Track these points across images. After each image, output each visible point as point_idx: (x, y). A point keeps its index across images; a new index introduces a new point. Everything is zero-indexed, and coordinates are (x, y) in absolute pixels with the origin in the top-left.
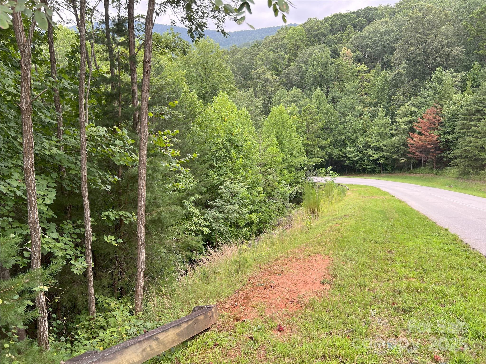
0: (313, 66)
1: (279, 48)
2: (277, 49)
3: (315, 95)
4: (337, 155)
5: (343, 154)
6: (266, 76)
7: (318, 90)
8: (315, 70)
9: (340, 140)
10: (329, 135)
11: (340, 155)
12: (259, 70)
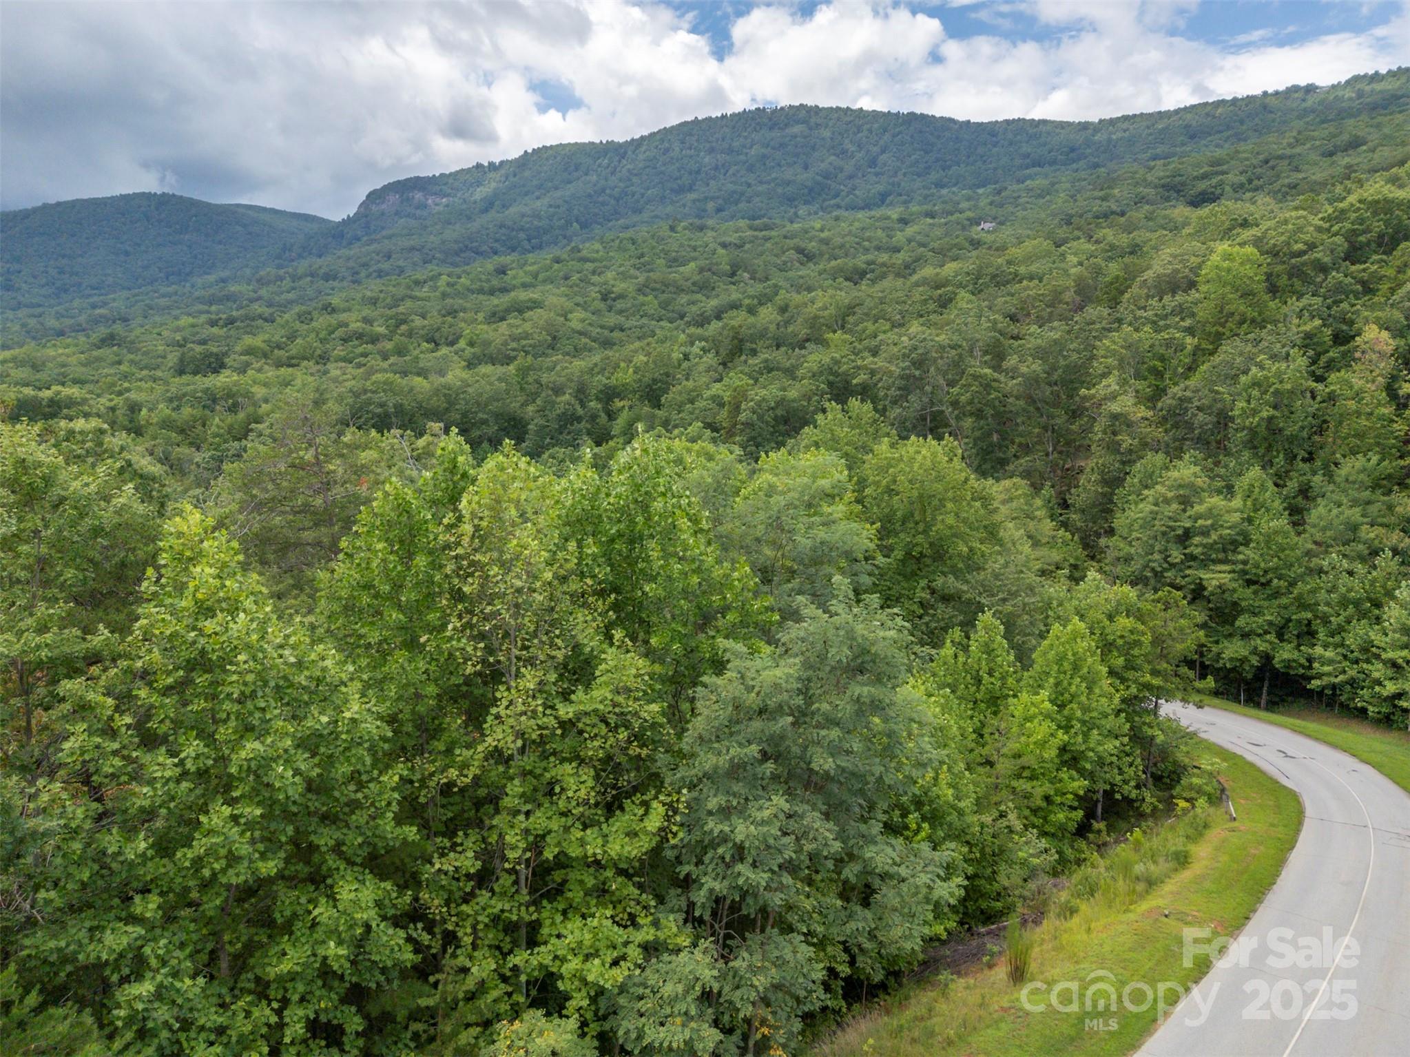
0: (1249, 402)
1: (1173, 313)
2: (1165, 317)
3: (1242, 483)
4: (1283, 661)
5: (1303, 661)
6: (1115, 407)
7: (1255, 473)
8: (1255, 412)
9: (1299, 621)
10: (1266, 604)
11: (1294, 661)
12: (1100, 390)
